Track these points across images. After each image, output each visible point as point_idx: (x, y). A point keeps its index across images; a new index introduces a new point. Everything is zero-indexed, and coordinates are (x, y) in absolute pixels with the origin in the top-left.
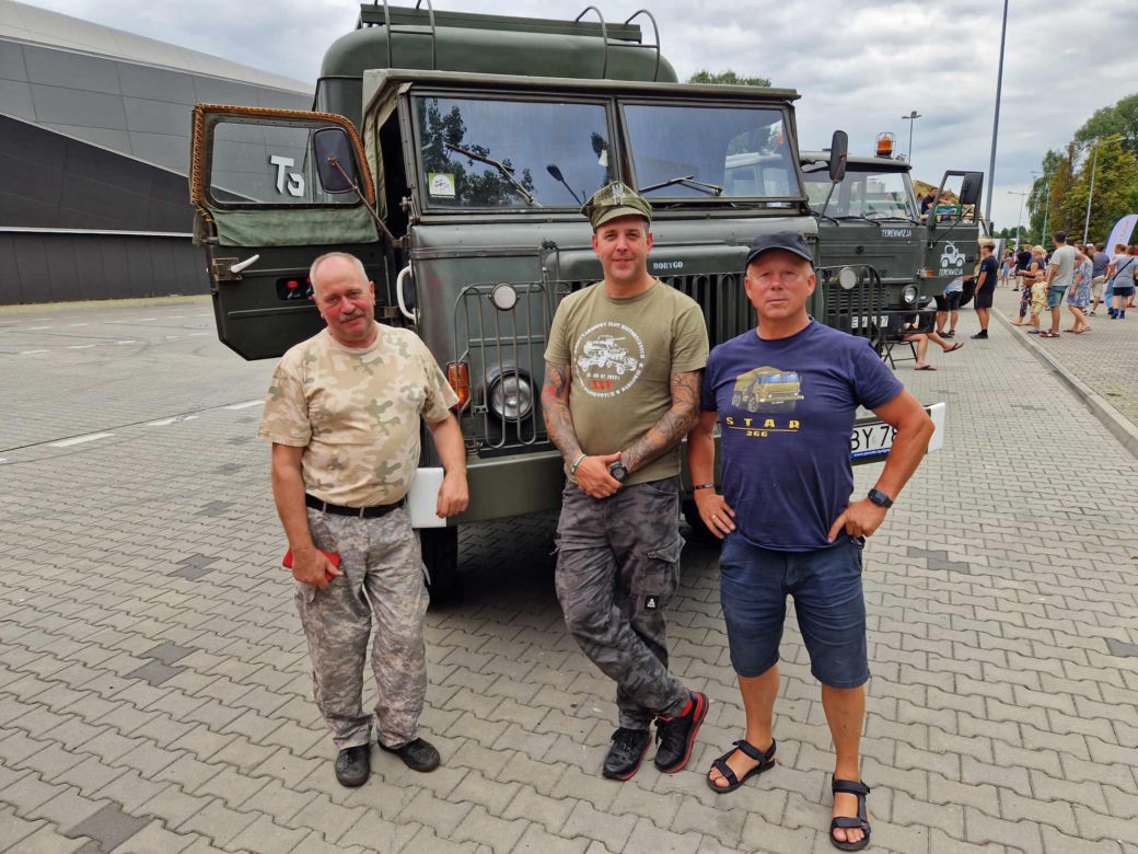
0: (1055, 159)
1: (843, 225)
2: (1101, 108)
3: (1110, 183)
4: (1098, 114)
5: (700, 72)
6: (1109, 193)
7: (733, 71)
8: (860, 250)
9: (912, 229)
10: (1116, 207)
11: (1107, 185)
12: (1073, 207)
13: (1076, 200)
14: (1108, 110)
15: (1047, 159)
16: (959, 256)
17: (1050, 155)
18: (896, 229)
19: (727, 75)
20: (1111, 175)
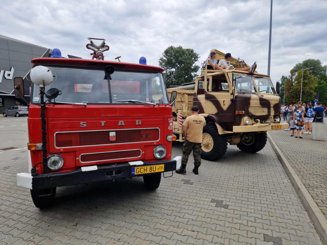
0: (285, 78)
2: (298, 63)
3: (306, 84)
4: (297, 65)
5: (171, 46)
6: (306, 87)
7: (181, 46)
10: (308, 92)
11: (305, 84)
12: (294, 91)
13: (295, 89)
14: (300, 64)
15: (282, 78)
17: (283, 77)
19: (179, 47)
20: (306, 81)
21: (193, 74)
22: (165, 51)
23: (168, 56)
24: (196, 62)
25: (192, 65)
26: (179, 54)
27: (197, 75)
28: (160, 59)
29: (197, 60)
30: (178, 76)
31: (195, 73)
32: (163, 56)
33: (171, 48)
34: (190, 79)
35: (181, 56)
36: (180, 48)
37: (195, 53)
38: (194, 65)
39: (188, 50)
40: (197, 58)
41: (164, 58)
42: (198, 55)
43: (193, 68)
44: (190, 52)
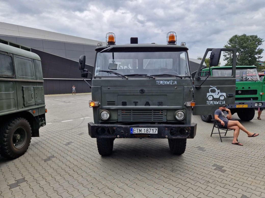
1: (130, 79)
8: (142, 91)
9: (177, 80)
16: (220, 94)
18: (166, 80)
21: (256, 56)
22: (230, 39)
23: (233, 43)
24: (259, 46)
25: (255, 49)
26: (243, 41)
27: (261, 56)
28: (224, 46)
29: (261, 44)
30: (242, 59)
31: (259, 55)
32: (227, 44)
33: (236, 36)
34: (254, 61)
35: (245, 42)
36: (244, 35)
37: (259, 38)
38: (258, 48)
39: (252, 36)
40: (261, 42)
41: (229, 45)
42: (262, 39)
43: (256, 51)
44: (253, 38)
